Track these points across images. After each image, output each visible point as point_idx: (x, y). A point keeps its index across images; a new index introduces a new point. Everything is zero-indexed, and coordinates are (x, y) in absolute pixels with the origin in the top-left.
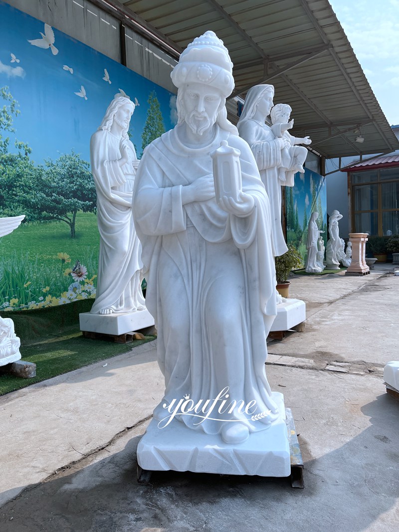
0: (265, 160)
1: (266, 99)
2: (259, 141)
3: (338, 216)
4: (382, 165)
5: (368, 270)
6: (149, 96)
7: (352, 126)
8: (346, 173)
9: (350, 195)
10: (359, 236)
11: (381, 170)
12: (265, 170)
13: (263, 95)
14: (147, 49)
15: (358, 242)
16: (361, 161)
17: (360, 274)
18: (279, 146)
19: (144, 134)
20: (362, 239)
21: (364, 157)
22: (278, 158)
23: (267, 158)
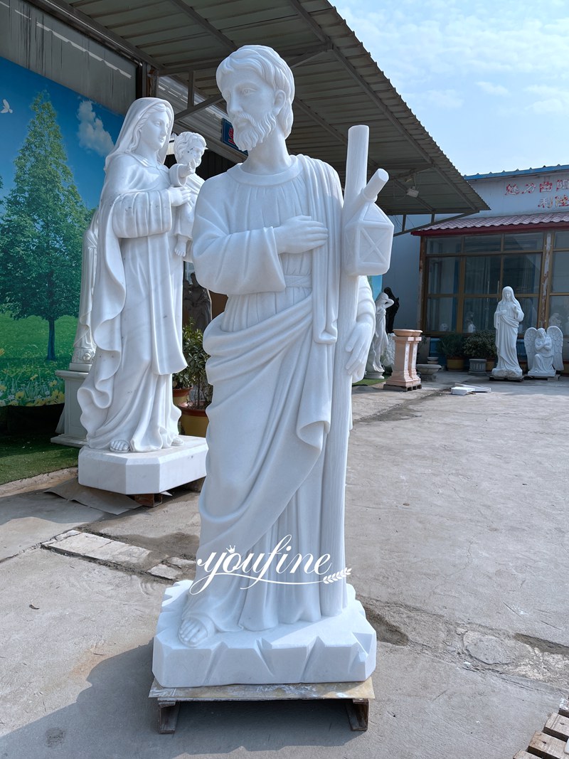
0: (140, 222)
1: (154, 122)
2: (135, 190)
3: (386, 301)
4: (468, 230)
5: (419, 383)
6: (34, 98)
7: (403, 171)
8: (420, 237)
9: (421, 270)
10: (406, 334)
11: (467, 238)
12: (146, 237)
13: (147, 116)
14: (39, 25)
15: (404, 343)
16: (433, 223)
18: (167, 201)
19: (20, 158)
20: (411, 339)
21: (438, 217)
22: (165, 220)
23: (143, 219)
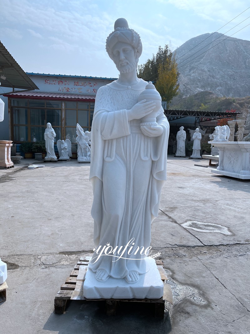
4: (30, 97)
5: (13, 165)
8: (7, 98)
11: (30, 100)
15: (4, 147)
16: (14, 92)
17: (5, 168)
20: (7, 145)
